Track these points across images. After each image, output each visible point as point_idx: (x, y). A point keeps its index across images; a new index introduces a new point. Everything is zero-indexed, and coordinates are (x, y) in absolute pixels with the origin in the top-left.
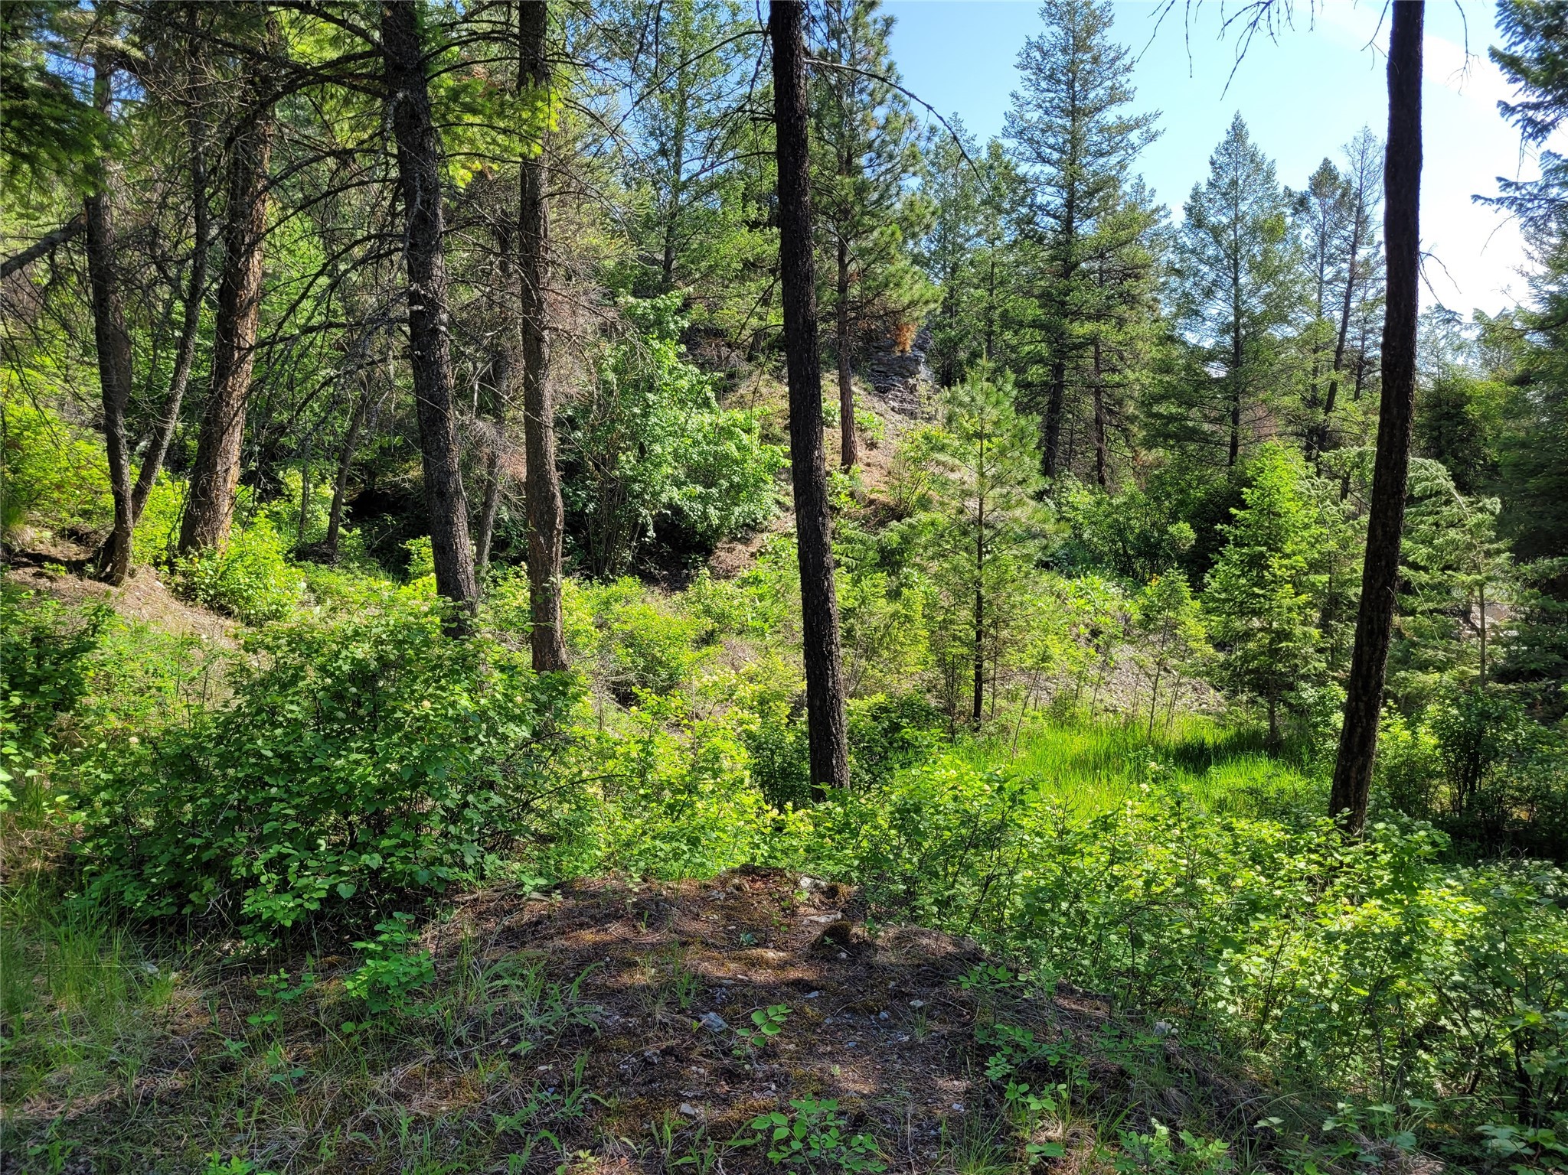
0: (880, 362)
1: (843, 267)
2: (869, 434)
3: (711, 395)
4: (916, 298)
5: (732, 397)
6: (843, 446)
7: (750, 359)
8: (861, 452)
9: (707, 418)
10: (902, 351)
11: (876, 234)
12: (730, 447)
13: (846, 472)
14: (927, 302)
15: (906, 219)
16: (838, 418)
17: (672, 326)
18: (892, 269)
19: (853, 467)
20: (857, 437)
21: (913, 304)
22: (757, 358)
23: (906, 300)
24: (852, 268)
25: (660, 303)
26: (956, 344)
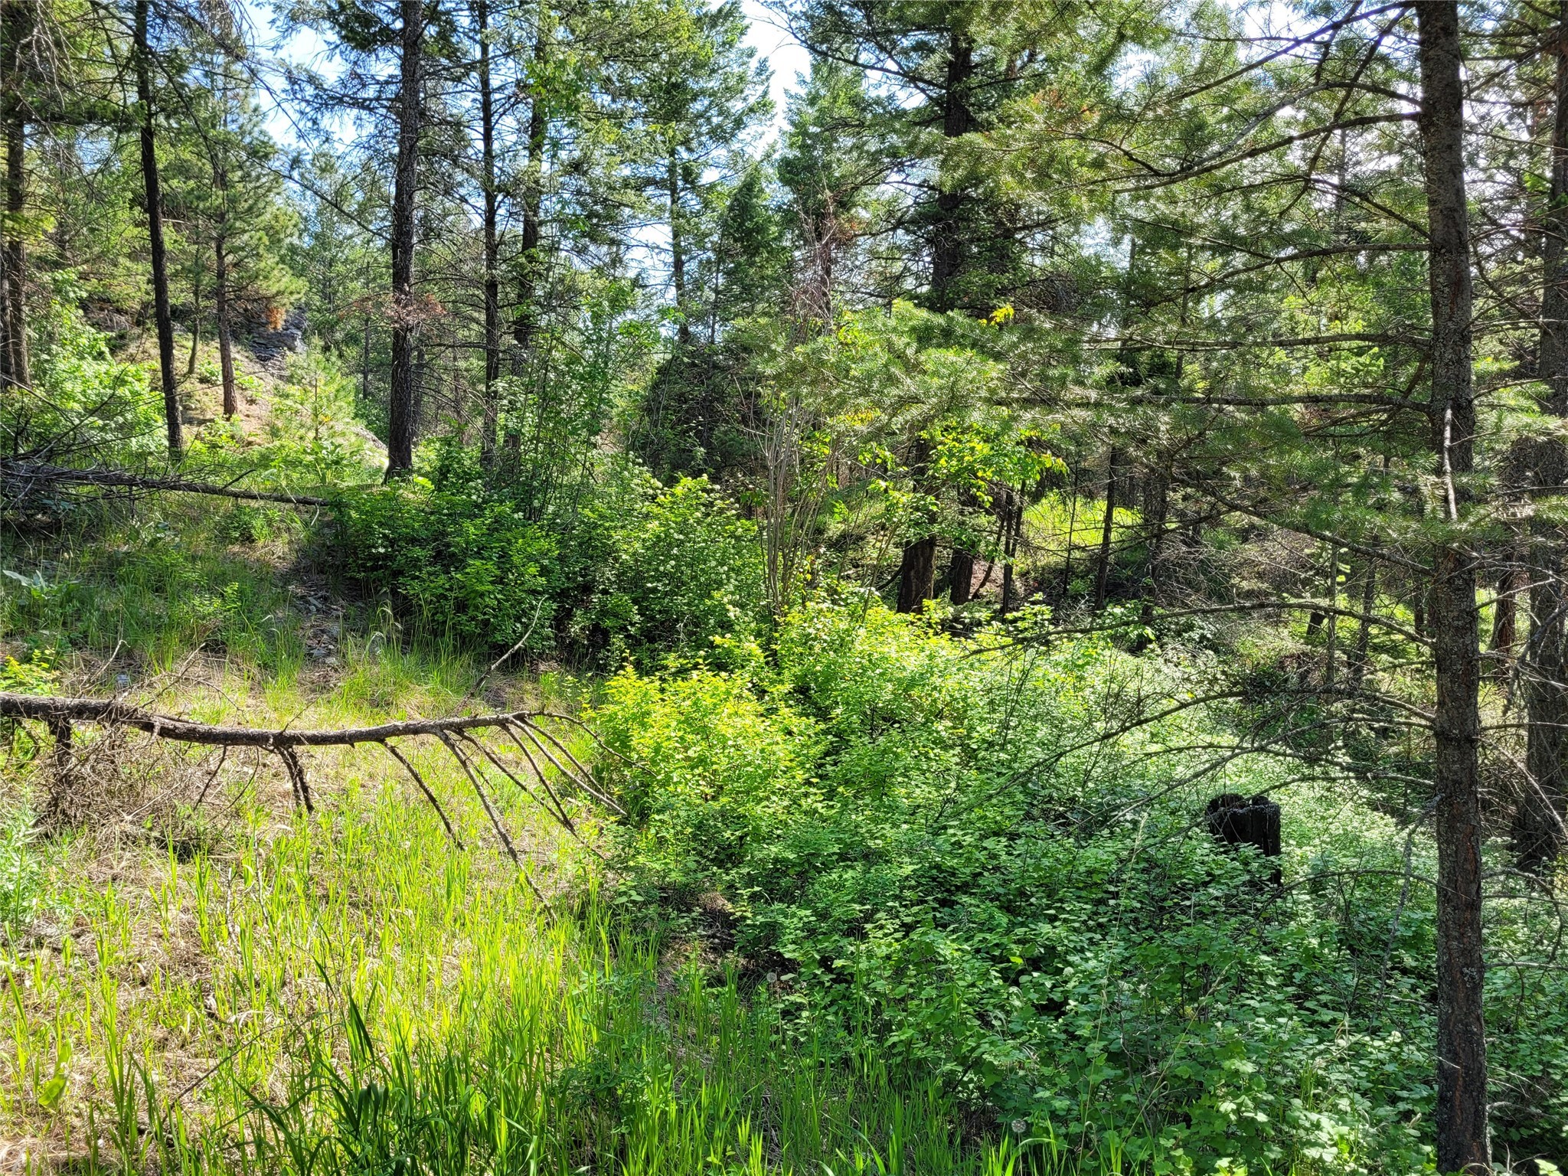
0: (260, 336)
1: (220, 257)
2: (249, 393)
3: (106, 350)
4: (282, 288)
5: (122, 355)
6: (225, 399)
7: (138, 323)
8: (241, 405)
9: (103, 367)
10: (275, 328)
11: (246, 237)
12: (122, 391)
13: (228, 419)
14: (291, 293)
15: (272, 227)
16: (221, 378)
17: (72, 295)
18: (262, 265)
19: (234, 416)
20: (237, 394)
21: (278, 293)
22: (144, 323)
23: (274, 290)
24: (229, 259)
25: (59, 277)
26: (333, 326)
